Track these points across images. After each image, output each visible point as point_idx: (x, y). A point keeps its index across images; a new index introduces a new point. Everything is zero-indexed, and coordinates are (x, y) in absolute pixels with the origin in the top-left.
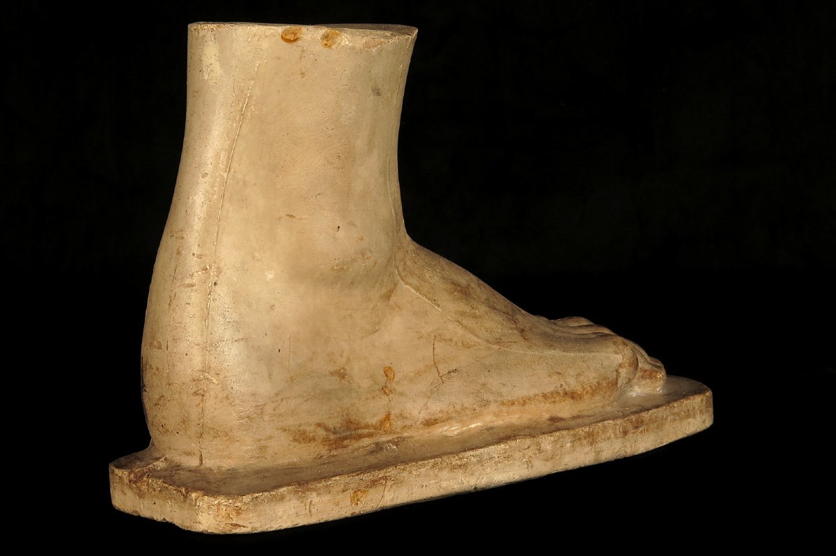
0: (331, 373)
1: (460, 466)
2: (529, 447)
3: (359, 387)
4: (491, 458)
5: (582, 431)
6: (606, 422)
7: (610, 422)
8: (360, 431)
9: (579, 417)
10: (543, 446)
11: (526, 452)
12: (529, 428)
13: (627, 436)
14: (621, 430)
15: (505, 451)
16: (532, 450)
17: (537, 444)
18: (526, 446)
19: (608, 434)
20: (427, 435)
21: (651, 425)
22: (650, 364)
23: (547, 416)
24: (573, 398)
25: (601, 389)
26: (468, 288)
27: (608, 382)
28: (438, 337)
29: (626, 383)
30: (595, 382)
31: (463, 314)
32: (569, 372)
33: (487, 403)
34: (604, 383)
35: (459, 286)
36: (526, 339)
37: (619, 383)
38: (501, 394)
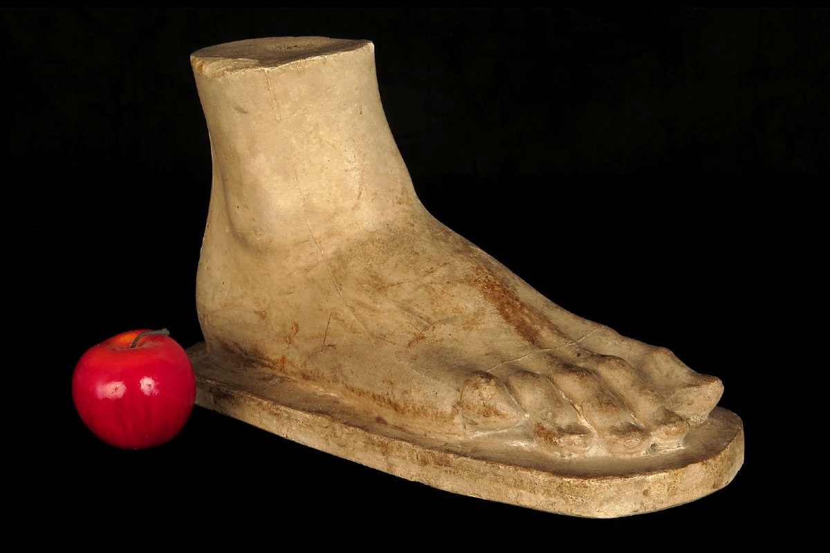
0: (255, 312)
1: (276, 414)
2: (327, 427)
3: (272, 329)
4: (297, 420)
5: (378, 438)
6: (404, 443)
7: (408, 444)
8: (263, 361)
9: (401, 429)
10: (338, 433)
11: (324, 429)
12: (355, 416)
13: (427, 467)
14: (419, 457)
15: (308, 421)
16: (328, 432)
17: (334, 429)
18: (325, 425)
19: (404, 455)
20: (305, 386)
21: (460, 471)
22: (555, 424)
23: (376, 414)
24: (396, 410)
25: (426, 414)
26: (392, 285)
27: (435, 411)
28: (334, 315)
29: (470, 423)
30: (419, 405)
31: (361, 304)
32: (400, 386)
33: (336, 380)
34: (430, 411)
35: (381, 280)
36: (409, 345)
37: (458, 420)
38: (346, 378)
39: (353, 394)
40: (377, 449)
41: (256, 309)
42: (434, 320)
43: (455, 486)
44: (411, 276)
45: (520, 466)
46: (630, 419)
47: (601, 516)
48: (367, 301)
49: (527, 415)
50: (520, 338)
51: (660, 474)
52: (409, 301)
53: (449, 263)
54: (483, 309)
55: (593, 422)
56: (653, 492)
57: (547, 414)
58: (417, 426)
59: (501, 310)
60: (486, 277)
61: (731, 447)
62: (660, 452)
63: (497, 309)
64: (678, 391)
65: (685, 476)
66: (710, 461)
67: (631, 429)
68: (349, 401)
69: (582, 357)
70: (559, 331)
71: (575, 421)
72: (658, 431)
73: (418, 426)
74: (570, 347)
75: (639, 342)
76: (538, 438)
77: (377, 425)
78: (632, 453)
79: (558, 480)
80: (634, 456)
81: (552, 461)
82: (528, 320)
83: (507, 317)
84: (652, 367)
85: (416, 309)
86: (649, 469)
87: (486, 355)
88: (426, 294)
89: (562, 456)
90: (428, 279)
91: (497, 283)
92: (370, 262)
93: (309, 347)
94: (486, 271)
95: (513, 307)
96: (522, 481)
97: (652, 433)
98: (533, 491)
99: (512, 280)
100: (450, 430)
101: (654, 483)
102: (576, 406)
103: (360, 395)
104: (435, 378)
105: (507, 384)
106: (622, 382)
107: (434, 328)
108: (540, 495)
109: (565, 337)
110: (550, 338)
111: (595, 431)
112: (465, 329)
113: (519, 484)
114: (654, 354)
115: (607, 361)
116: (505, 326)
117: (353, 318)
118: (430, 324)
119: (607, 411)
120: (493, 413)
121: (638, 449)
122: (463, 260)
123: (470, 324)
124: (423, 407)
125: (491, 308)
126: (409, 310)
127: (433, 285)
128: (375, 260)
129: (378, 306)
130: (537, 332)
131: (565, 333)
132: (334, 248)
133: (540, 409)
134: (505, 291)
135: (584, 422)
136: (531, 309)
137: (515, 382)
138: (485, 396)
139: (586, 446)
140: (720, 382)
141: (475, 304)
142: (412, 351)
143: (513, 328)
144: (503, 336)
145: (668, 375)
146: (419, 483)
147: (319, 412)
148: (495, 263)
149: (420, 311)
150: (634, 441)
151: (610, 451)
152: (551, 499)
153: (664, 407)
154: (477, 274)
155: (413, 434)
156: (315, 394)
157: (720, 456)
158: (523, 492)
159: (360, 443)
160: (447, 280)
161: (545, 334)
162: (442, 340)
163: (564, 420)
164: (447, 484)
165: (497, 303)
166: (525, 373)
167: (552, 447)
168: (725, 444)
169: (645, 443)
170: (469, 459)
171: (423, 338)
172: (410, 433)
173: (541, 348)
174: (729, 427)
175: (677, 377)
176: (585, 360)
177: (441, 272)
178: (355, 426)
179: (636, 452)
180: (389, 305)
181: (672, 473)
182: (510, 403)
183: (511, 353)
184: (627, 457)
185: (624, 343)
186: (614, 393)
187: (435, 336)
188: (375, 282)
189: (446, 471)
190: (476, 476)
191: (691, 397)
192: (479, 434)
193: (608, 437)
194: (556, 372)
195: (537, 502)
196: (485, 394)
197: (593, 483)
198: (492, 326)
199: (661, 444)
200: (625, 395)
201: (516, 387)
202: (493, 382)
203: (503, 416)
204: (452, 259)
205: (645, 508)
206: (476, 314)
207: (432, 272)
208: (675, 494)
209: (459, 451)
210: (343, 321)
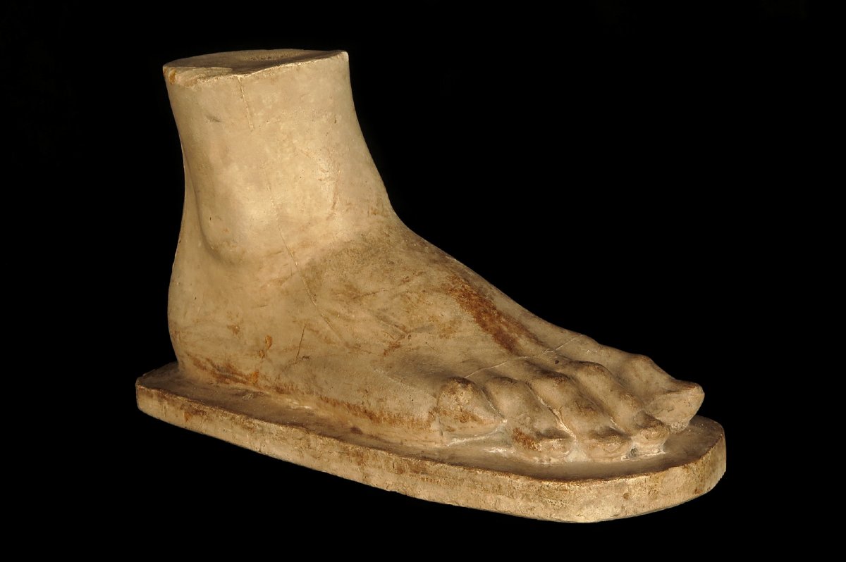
0: (228, 327)
1: (249, 428)
2: (301, 439)
3: (245, 344)
4: (271, 433)
5: (353, 448)
6: (379, 452)
7: (383, 452)
8: (236, 376)
9: (376, 438)
10: (313, 444)
11: (298, 441)
12: (330, 427)
13: (403, 475)
14: (395, 466)
15: (282, 433)
16: (303, 442)
17: (308, 440)
18: (299, 437)
19: (379, 464)
20: (279, 400)
21: (437, 478)
22: (533, 429)
23: (351, 425)
24: (371, 418)
25: (401, 422)
26: (368, 294)
27: (411, 418)
28: (308, 326)
29: (447, 430)
30: (395, 413)
31: (335, 314)
32: (376, 394)
33: (311, 393)
34: (406, 418)
35: (355, 290)
36: (385, 354)
37: (435, 426)
38: (321, 390)
39: (329, 405)
40: (353, 459)
41: (230, 323)
42: (409, 328)
43: (432, 495)
44: (387, 285)
45: (498, 471)
46: (611, 424)
47: (581, 520)
48: (343, 311)
49: (505, 421)
50: (497, 345)
51: (640, 477)
52: (385, 310)
53: (425, 273)
54: (459, 317)
55: (572, 427)
56: (634, 496)
57: (525, 418)
58: (393, 435)
59: (478, 319)
60: (463, 286)
61: (712, 452)
62: (640, 457)
63: (474, 317)
64: (659, 398)
65: (666, 479)
66: (692, 465)
67: (610, 433)
68: (324, 412)
69: (560, 363)
70: (536, 339)
71: (554, 425)
72: (639, 435)
73: (395, 434)
74: (548, 355)
75: (618, 350)
76: (516, 444)
77: (352, 436)
78: (612, 458)
79: (537, 484)
80: (614, 460)
81: (530, 466)
82: (505, 329)
83: (484, 326)
84: (632, 374)
85: (392, 318)
86: (629, 472)
87: (463, 362)
88: (402, 303)
89: (541, 461)
90: (404, 288)
91: (474, 292)
92: (345, 272)
93: (283, 360)
94: (463, 281)
95: (490, 315)
96: (500, 486)
97: (632, 438)
98: (511, 495)
99: (489, 290)
100: (426, 438)
101: (635, 486)
102: (555, 411)
103: (334, 405)
104: (412, 384)
105: (485, 390)
106: (600, 388)
107: (410, 336)
108: (518, 500)
109: (543, 345)
110: (527, 346)
111: (574, 436)
112: (441, 337)
113: (498, 490)
114: (634, 361)
115: (586, 367)
116: (483, 334)
117: (328, 328)
118: (406, 332)
119: (586, 415)
120: (470, 418)
121: (618, 453)
122: (439, 270)
123: (446, 332)
124: (399, 415)
125: (468, 316)
126: (384, 319)
127: (409, 294)
128: (349, 269)
129: (353, 316)
130: (514, 341)
131: (543, 341)
132: (308, 259)
133: (518, 414)
134: (482, 301)
135: (563, 427)
136: (509, 318)
137: (492, 388)
138: (462, 401)
139: (565, 451)
140: (701, 388)
141: (451, 313)
142: (388, 359)
143: (490, 336)
144: (480, 344)
145: (647, 382)
146: (395, 492)
147: (293, 425)
148: (471, 273)
149: (395, 320)
150: (614, 445)
151: (589, 455)
152: (530, 504)
153: (644, 412)
154: (453, 283)
155: (389, 442)
156: (288, 407)
157: (701, 461)
158: (501, 497)
159: (335, 454)
160: (423, 288)
161: (523, 342)
162: (418, 348)
163: (543, 425)
164: (424, 492)
165: (474, 312)
166: (502, 379)
167: (531, 452)
168: (706, 449)
169: (624, 447)
170: (446, 466)
171: (399, 346)
172: (386, 442)
173: (519, 356)
174: (710, 434)
175: (657, 383)
176: (564, 367)
177: (417, 281)
178: (329, 437)
179: (615, 457)
180: (364, 315)
181: (653, 476)
182: (487, 408)
183: (489, 360)
184: (607, 461)
185: (603, 351)
186: (593, 399)
187: (411, 345)
188: (350, 292)
189: (423, 479)
190: (453, 483)
191: (671, 403)
192: (457, 441)
193: (588, 441)
194: (534, 378)
195: (516, 507)
196: (461, 398)
197: (573, 487)
198: (469, 334)
199: (641, 449)
200: (605, 401)
201: (493, 393)
202: (470, 387)
203: (481, 422)
204: (428, 268)
205: (626, 512)
206: (453, 323)
207: (408, 281)
208: (656, 498)
209: (436, 458)
210: (317, 332)
